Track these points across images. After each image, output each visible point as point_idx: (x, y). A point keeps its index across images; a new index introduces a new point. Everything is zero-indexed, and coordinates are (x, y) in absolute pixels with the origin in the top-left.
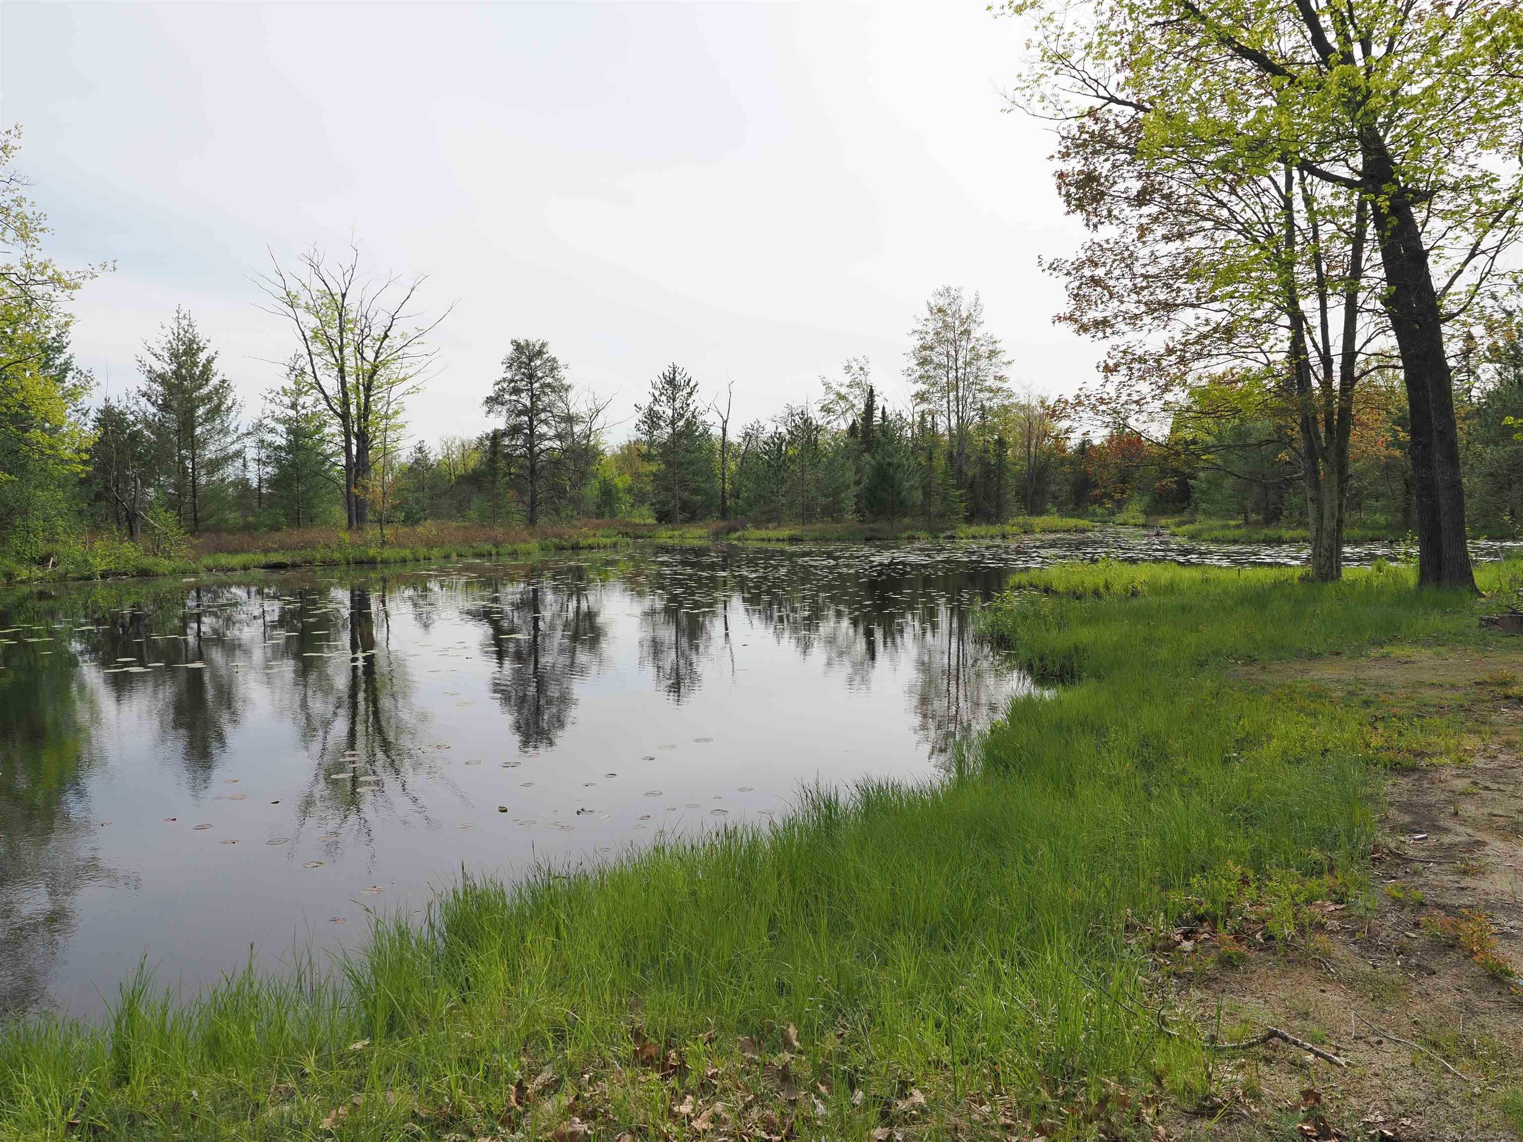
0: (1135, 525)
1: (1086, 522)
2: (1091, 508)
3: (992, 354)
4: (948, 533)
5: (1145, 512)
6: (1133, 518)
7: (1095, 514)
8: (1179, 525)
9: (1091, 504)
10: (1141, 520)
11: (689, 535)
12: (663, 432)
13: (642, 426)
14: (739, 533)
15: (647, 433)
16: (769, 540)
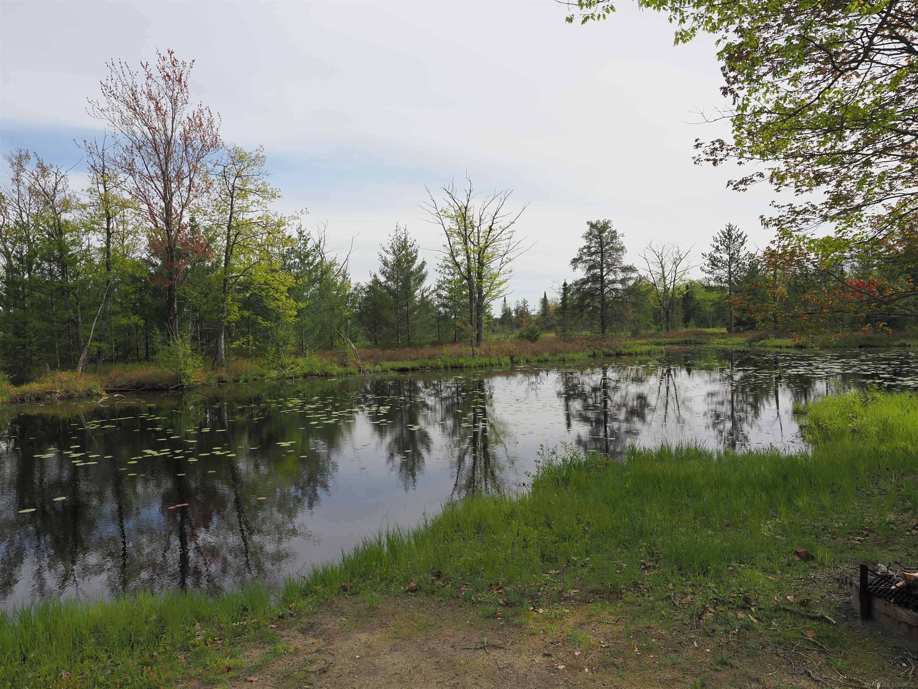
11: (730, 342)
12: (722, 271)
13: (706, 268)
14: (762, 341)
15: (710, 272)
16: (780, 347)
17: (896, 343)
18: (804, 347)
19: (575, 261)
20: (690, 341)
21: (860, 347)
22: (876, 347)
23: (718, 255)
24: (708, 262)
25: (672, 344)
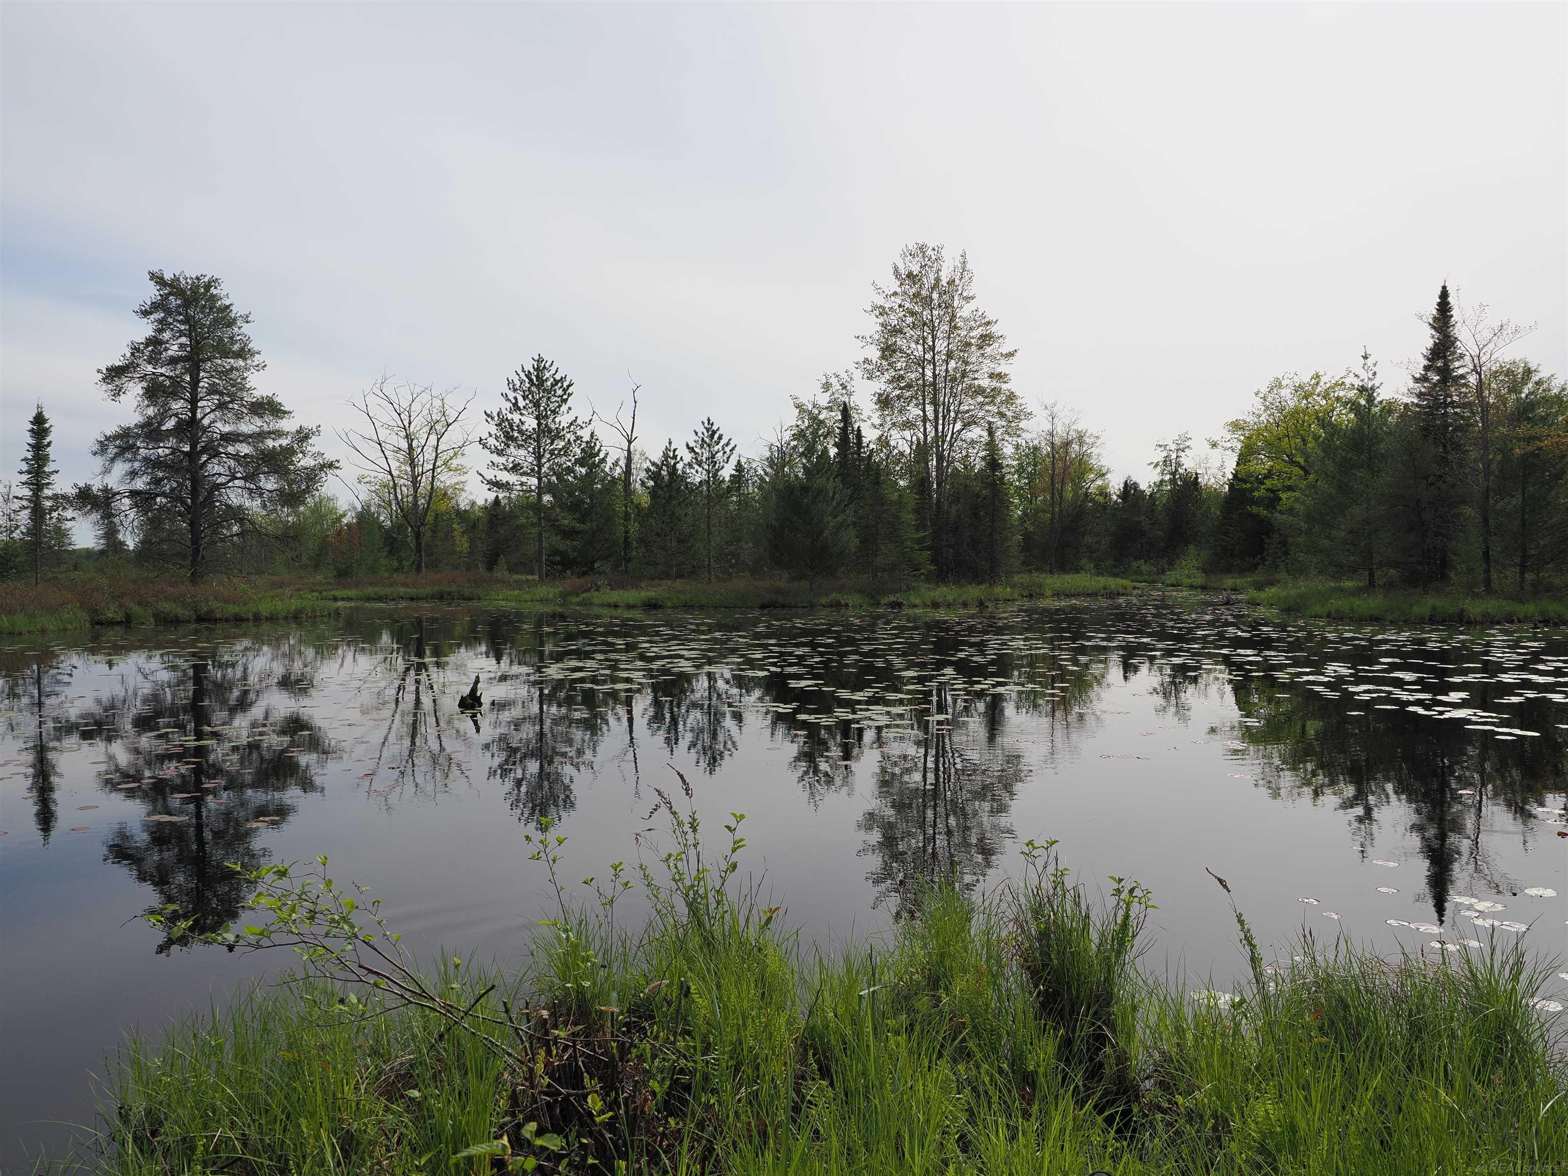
0: (1191, 587)
1: (1125, 582)
2: (1135, 564)
3: (986, 339)
4: (892, 598)
5: (1204, 570)
6: (1189, 577)
7: (1139, 572)
8: (1260, 587)
9: (1135, 559)
10: (1199, 580)
11: (527, 597)
12: (522, 452)
13: (492, 442)
14: (585, 595)
15: (500, 453)
16: (616, 606)
17: (824, 600)
18: (661, 607)
19: (114, 374)
20: (449, 594)
21: (763, 607)
22: (789, 607)
23: (516, 417)
24: (493, 429)
25: (412, 599)
